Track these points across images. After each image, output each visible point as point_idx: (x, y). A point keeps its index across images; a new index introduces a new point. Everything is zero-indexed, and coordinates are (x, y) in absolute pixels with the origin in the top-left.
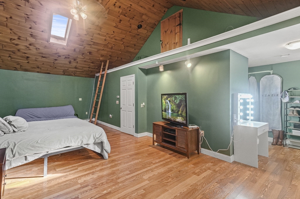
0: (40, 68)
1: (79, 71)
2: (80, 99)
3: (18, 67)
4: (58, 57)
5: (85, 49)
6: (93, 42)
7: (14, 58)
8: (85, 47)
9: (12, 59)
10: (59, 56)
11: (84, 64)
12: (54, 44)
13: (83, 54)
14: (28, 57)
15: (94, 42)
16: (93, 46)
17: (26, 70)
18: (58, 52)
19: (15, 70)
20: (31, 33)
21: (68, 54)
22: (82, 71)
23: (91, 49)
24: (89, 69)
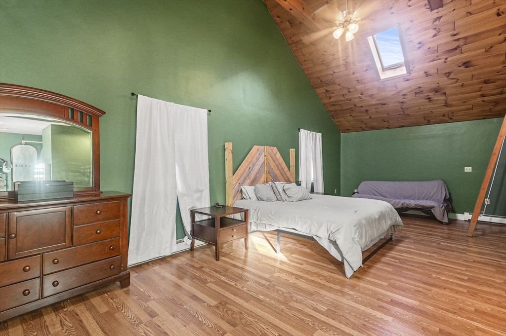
0: (387, 120)
1: (460, 111)
2: (468, 169)
3: (363, 125)
4: (403, 97)
5: (448, 63)
6: (463, 38)
7: (356, 116)
8: (446, 59)
9: (355, 118)
10: (404, 95)
11: (462, 93)
12: (387, 80)
13: (450, 73)
14: (367, 111)
15: (465, 38)
16: (464, 48)
17: (373, 128)
18: (399, 89)
19: (362, 131)
20: (356, 79)
21: (418, 86)
22: (467, 107)
23: (464, 55)
24: (485, 99)
